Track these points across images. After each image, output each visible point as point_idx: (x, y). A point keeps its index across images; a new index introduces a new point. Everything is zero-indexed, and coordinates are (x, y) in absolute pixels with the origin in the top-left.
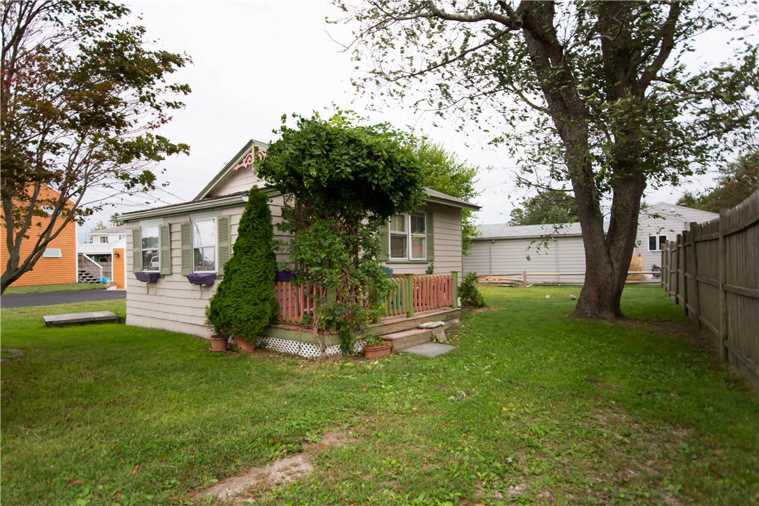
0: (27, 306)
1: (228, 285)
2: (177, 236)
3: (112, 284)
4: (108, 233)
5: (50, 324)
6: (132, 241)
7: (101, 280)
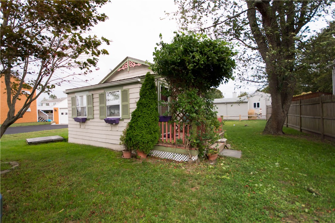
0: (17, 133)
1: (136, 123)
2: (97, 100)
3: (54, 122)
4: (49, 102)
5: (30, 143)
6: (71, 103)
7: (48, 121)
